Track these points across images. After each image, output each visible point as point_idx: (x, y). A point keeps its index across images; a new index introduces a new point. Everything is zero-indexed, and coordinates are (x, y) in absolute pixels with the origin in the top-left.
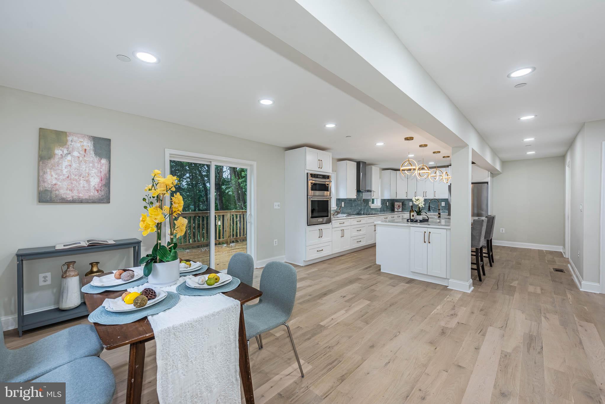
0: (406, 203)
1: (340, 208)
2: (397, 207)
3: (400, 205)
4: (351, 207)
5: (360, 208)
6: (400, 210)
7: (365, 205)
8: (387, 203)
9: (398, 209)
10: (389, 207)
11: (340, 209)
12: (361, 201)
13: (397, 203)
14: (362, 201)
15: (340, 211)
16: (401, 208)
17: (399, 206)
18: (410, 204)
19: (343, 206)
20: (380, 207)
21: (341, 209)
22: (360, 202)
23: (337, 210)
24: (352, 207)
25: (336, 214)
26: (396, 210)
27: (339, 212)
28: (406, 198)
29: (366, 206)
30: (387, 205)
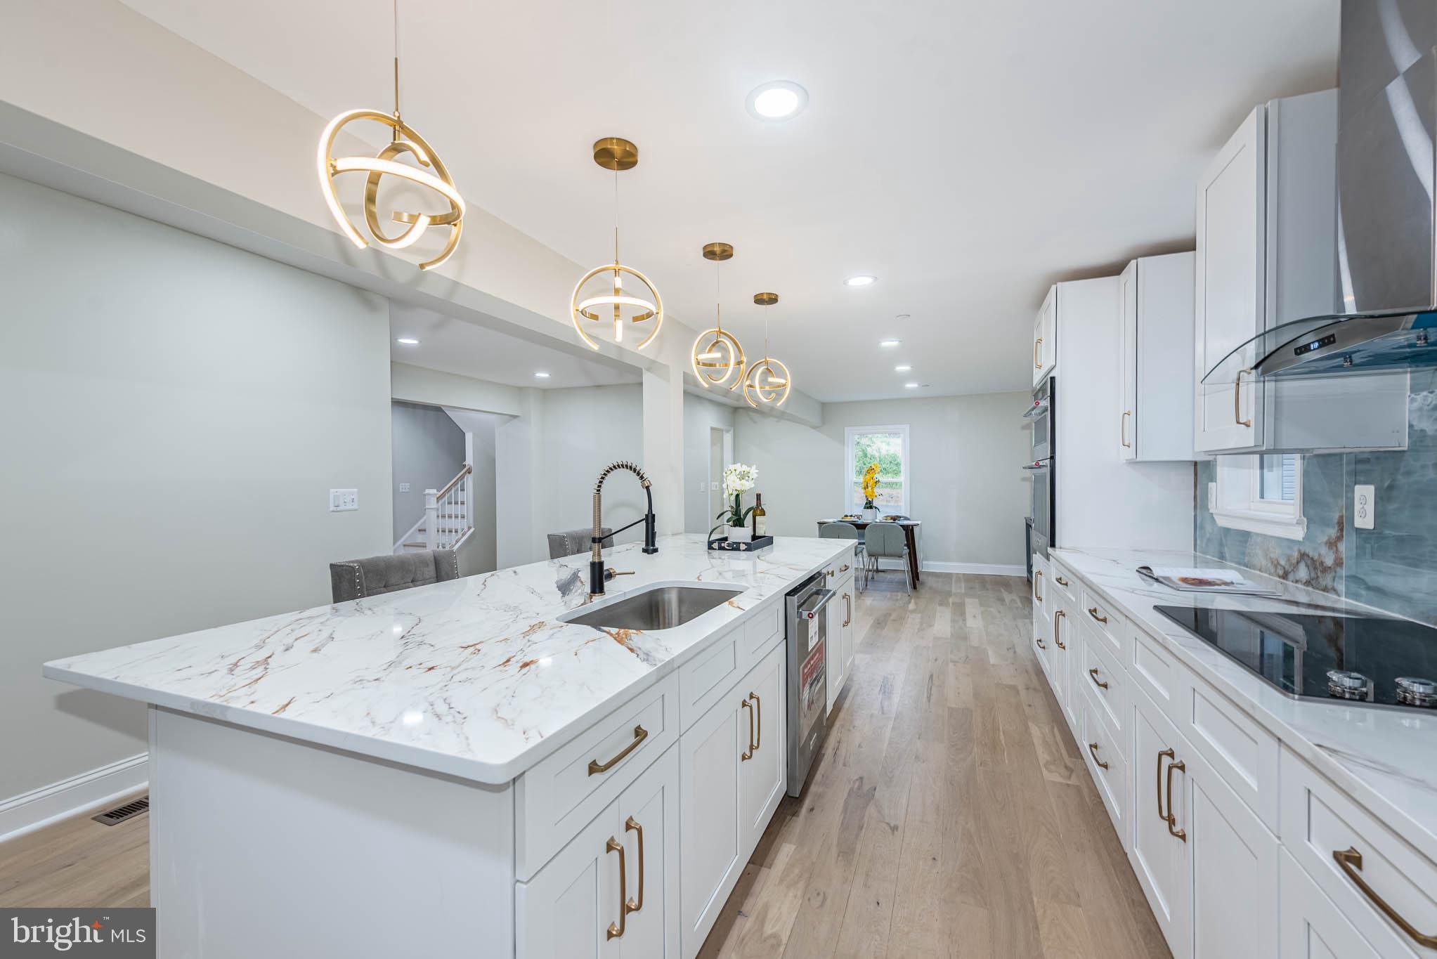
1: (1332, 532)
11: (1332, 545)
21: (1342, 547)
25: (1303, 572)
27: (1325, 569)
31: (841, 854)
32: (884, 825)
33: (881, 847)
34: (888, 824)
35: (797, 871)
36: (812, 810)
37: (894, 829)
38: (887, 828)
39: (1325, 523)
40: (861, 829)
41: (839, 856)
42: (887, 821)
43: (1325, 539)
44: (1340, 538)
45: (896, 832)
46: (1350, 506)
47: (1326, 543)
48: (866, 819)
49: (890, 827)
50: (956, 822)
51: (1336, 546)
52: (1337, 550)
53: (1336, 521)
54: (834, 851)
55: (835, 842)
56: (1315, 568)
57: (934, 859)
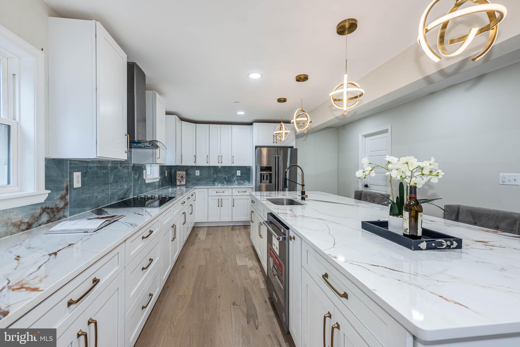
0: (190, 172)
1: (63, 192)
2: (180, 178)
3: (184, 175)
4: (105, 184)
5: (126, 187)
6: (183, 183)
7: (136, 177)
8: (166, 171)
9: (180, 182)
10: (167, 178)
11: (63, 198)
12: (128, 169)
13: (179, 172)
14: (130, 170)
15: (66, 204)
16: (184, 180)
17: (182, 177)
18: (196, 173)
19: (77, 184)
20: (158, 180)
21: (68, 197)
22: (126, 171)
23: (50, 205)
24: (106, 187)
25: (45, 218)
26: (178, 183)
27: (59, 210)
28: (194, 165)
29: (138, 179)
30: (166, 176)
31: (247, 290)
32: (238, 304)
33: (236, 296)
34: (236, 305)
35: (256, 282)
36: (266, 302)
37: (234, 304)
38: (236, 303)
39: (58, 189)
40: (245, 300)
41: (248, 289)
42: (237, 306)
43: (60, 196)
44: (66, 194)
45: (233, 302)
46: (71, 180)
47: (60, 198)
48: (245, 305)
49: (235, 304)
50: (211, 315)
51: (65, 198)
52: (65, 199)
53: (65, 188)
54: (249, 290)
55: (251, 292)
56: (53, 212)
57: (219, 297)
